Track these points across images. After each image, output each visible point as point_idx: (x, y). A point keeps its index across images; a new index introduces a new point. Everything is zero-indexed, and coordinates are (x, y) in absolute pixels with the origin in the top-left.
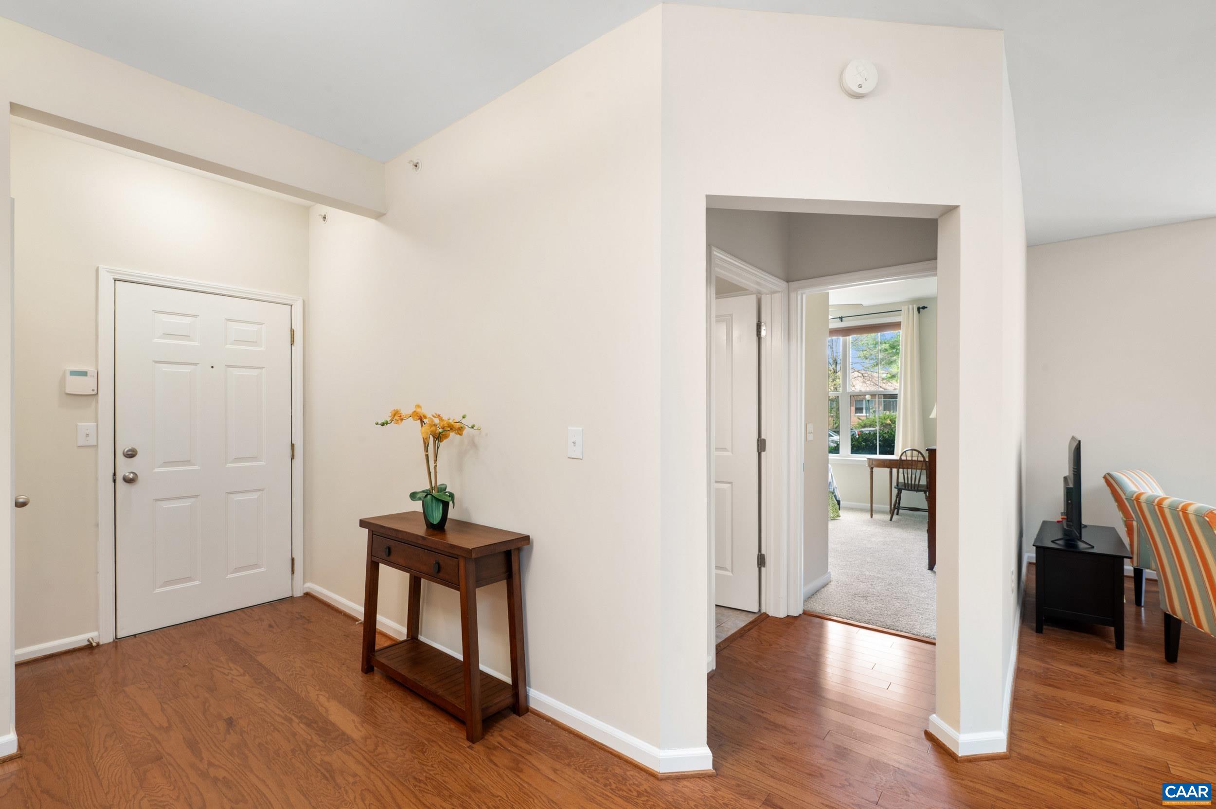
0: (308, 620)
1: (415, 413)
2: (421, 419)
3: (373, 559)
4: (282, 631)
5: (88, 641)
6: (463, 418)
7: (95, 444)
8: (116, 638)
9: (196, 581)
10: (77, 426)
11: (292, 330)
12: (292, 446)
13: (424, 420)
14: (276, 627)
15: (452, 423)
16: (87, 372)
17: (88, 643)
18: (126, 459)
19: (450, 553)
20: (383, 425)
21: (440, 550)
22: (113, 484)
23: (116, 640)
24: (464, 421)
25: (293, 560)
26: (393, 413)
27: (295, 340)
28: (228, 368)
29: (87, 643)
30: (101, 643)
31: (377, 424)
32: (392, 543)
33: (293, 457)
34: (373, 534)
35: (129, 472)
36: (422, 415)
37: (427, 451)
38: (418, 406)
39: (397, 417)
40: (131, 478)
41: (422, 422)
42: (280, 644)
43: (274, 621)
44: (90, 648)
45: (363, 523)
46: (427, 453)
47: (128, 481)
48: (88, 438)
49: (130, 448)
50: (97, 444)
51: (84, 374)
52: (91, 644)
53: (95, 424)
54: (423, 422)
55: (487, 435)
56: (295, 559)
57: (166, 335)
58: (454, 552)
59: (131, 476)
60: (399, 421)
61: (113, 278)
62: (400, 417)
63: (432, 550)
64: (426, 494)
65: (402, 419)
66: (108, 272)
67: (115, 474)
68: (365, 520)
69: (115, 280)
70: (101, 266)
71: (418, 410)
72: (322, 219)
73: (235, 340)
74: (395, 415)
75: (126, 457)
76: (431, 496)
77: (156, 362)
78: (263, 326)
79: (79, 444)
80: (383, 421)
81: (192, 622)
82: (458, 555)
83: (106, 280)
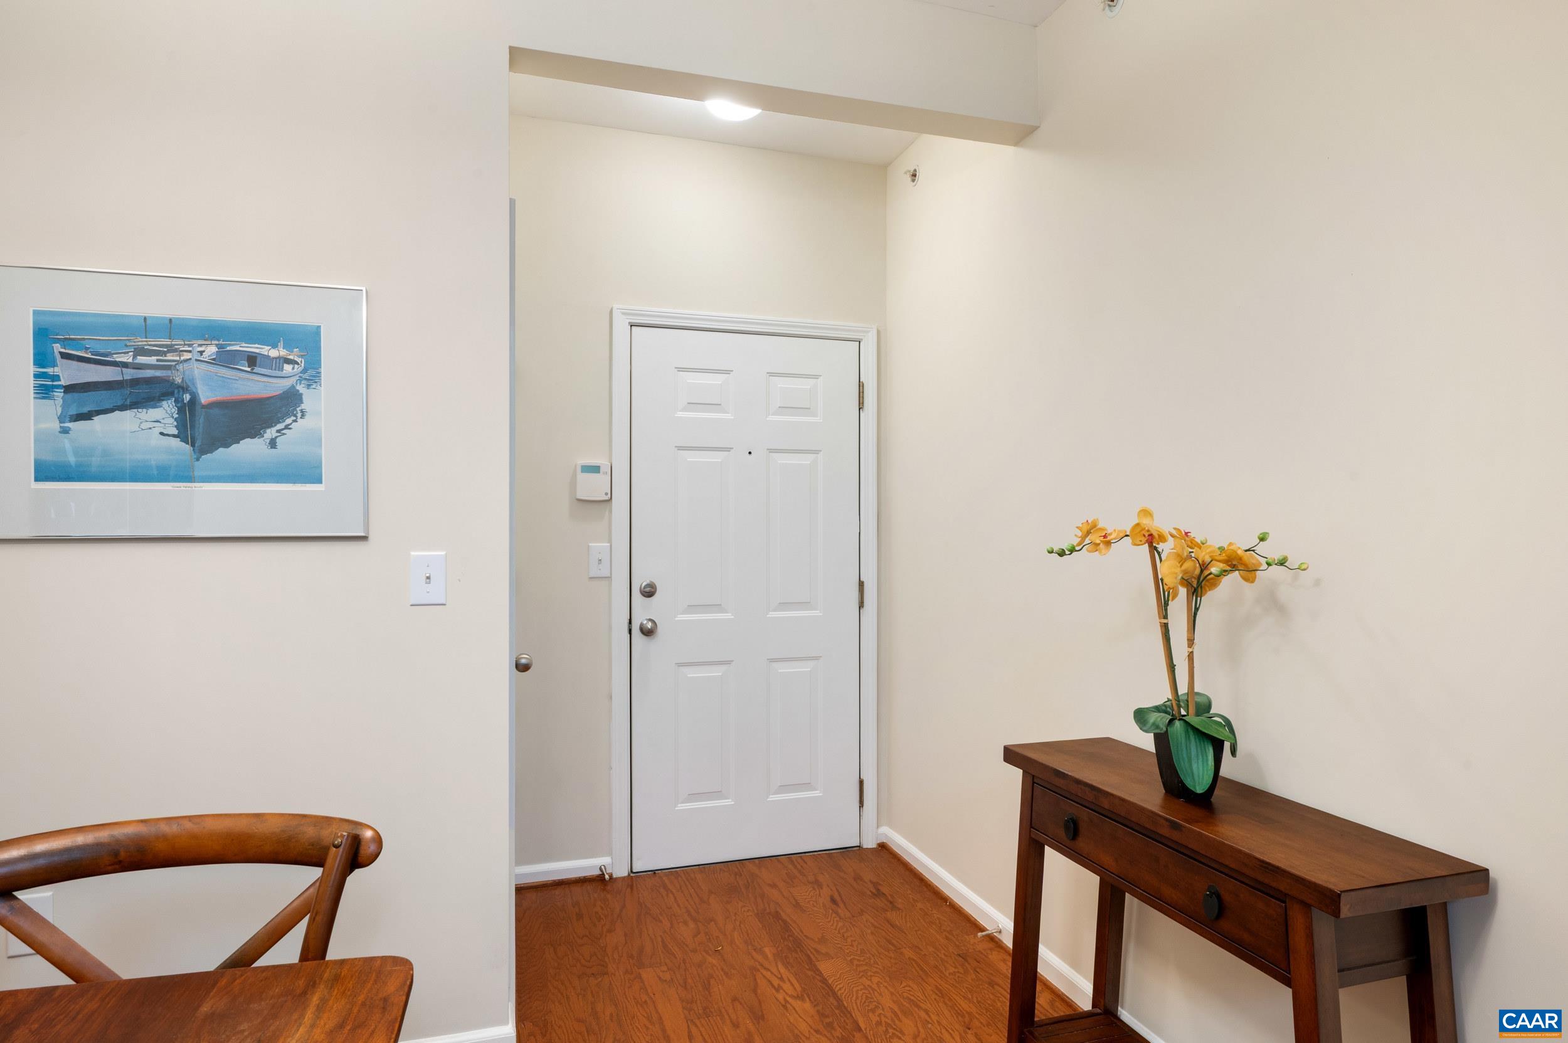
0: (891, 903)
1: (1139, 530)
2: (1152, 541)
3: (1033, 836)
4: (853, 917)
5: (601, 869)
6: (1262, 539)
7: (609, 575)
8: (632, 871)
9: (729, 799)
10: (589, 546)
11: (861, 385)
12: (861, 584)
13: (1160, 547)
14: (842, 905)
15: (1240, 552)
16: (599, 467)
17: (601, 873)
18: (644, 598)
19: (1256, 880)
20: (1062, 553)
21: (1230, 868)
22: (629, 635)
23: (632, 875)
24: (1262, 548)
25: (861, 783)
26: (1086, 528)
27: (865, 402)
28: (771, 454)
29: (597, 872)
30: (614, 876)
31: (1051, 552)
32: (1083, 815)
33: (861, 605)
34: (1034, 783)
35: (647, 619)
36: (1155, 534)
37: (1166, 617)
38: (1145, 513)
39: (1096, 538)
40: (649, 629)
41: (1153, 549)
42: (852, 945)
43: (838, 891)
44: (601, 881)
45: (1012, 755)
46: (1165, 621)
47: (647, 633)
48: (600, 565)
49: (648, 582)
50: (611, 574)
51: (596, 469)
52: (603, 874)
53: (609, 544)
54: (1156, 548)
55: (1317, 583)
56: (865, 781)
57: (692, 405)
58: (1274, 884)
59: (649, 625)
60: (1102, 546)
61: (629, 323)
62: (1105, 537)
63: (1197, 858)
64: (1170, 717)
65: (1108, 544)
66: (624, 314)
67: (630, 622)
68: (1014, 749)
69: (631, 326)
70: (615, 306)
71: (1146, 522)
72: (909, 179)
73: (780, 407)
74: (1088, 533)
75: (644, 596)
76: (1182, 722)
77: (680, 448)
78: (819, 380)
79: (591, 575)
80: (1065, 546)
81: (722, 864)
82: (1286, 895)
83: (621, 325)
